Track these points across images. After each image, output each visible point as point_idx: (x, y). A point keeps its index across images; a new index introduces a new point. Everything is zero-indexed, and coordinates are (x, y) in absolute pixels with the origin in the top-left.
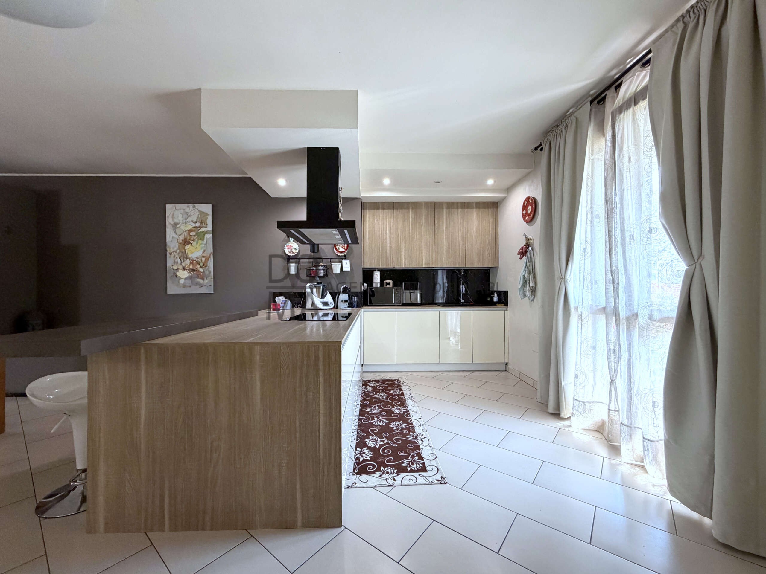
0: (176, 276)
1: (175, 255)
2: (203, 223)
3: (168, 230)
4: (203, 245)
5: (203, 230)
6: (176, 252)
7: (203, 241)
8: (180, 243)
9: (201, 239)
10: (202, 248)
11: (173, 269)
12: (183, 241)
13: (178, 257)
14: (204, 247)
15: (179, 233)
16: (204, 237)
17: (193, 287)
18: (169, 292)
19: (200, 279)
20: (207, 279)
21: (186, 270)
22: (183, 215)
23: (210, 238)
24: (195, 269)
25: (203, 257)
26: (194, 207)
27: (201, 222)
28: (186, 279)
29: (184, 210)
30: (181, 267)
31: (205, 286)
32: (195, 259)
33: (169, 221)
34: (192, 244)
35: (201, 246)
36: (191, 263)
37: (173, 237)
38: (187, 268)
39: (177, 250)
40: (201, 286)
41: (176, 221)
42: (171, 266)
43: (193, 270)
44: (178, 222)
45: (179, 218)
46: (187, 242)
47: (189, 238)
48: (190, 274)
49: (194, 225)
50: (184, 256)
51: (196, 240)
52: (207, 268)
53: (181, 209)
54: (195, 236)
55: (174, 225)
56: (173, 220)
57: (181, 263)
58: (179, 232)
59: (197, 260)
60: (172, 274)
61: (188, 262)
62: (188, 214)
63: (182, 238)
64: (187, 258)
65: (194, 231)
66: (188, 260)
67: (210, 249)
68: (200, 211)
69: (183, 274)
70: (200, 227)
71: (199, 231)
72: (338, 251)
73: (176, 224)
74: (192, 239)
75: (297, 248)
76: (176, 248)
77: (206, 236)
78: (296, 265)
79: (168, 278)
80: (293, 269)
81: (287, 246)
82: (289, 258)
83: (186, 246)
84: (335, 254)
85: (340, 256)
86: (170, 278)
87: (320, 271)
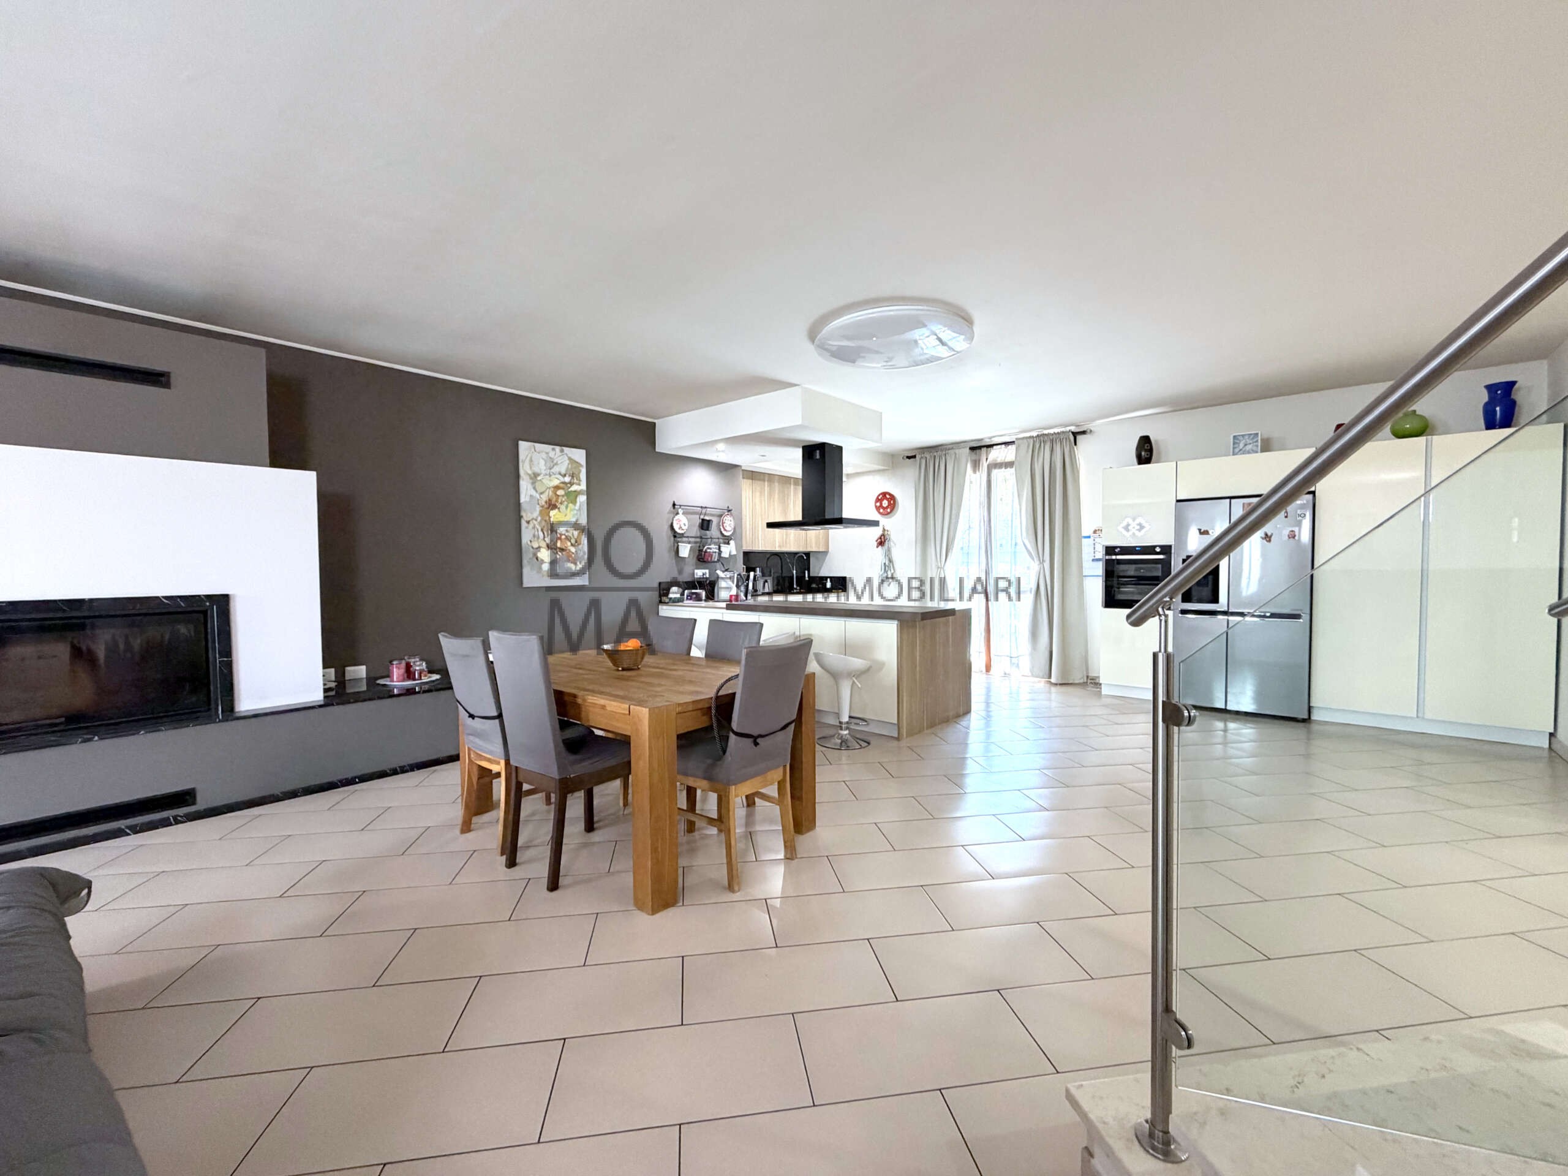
0: (537, 559)
1: (534, 525)
2: (575, 478)
3: (522, 482)
4: (575, 512)
5: (574, 488)
6: (536, 520)
7: (575, 505)
8: (542, 507)
9: (572, 503)
11: (533, 548)
12: (546, 502)
13: (540, 530)
14: (577, 514)
15: (539, 491)
16: (575, 499)
18: (526, 584)
19: (572, 563)
20: (580, 563)
21: (552, 549)
22: (545, 462)
23: (583, 502)
24: (564, 547)
25: (575, 529)
26: (562, 451)
27: (573, 477)
28: (551, 563)
29: (547, 453)
30: (544, 544)
32: (563, 533)
33: (524, 469)
34: (559, 508)
35: (572, 513)
36: (559, 538)
37: (531, 496)
39: (537, 517)
41: (536, 470)
42: (529, 542)
43: (561, 550)
44: (539, 471)
45: (541, 466)
46: (553, 505)
47: (554, 500)
48: (557, 556)
49: (562, 479)
50: (548, 527)
51: (566, 503)
52: (580, 546)
53: (542, 452)
54: (563, 496)
55: (532, 476)
56: (531, 468)
57: (544, 537)
58: (540, 489)
59: (567, 534)
60: (531, 556)
61: (554, 536)
62: (553, 462)
63: (544, 497)
64: (552, 531)
65: (563, 489)
66: (554, 533)
67: (584, 519)
68: (570, 459)
69: (547, 555)
70: (572, 484)
71: (570, 490)
72: (725, 530)
73: (536, 475)
74: (560, 501)
75: (687, 524)
76: (536, 514)
77: (578, 499)
78: (689, 546)
79: (525, 562)
80: (685, 551)
81: (676, 520)
82: (675, 537)
83: (551, 512)
84: (721, 532)
85: (725, 536)
86: (528, 562)
87: (714, 554)
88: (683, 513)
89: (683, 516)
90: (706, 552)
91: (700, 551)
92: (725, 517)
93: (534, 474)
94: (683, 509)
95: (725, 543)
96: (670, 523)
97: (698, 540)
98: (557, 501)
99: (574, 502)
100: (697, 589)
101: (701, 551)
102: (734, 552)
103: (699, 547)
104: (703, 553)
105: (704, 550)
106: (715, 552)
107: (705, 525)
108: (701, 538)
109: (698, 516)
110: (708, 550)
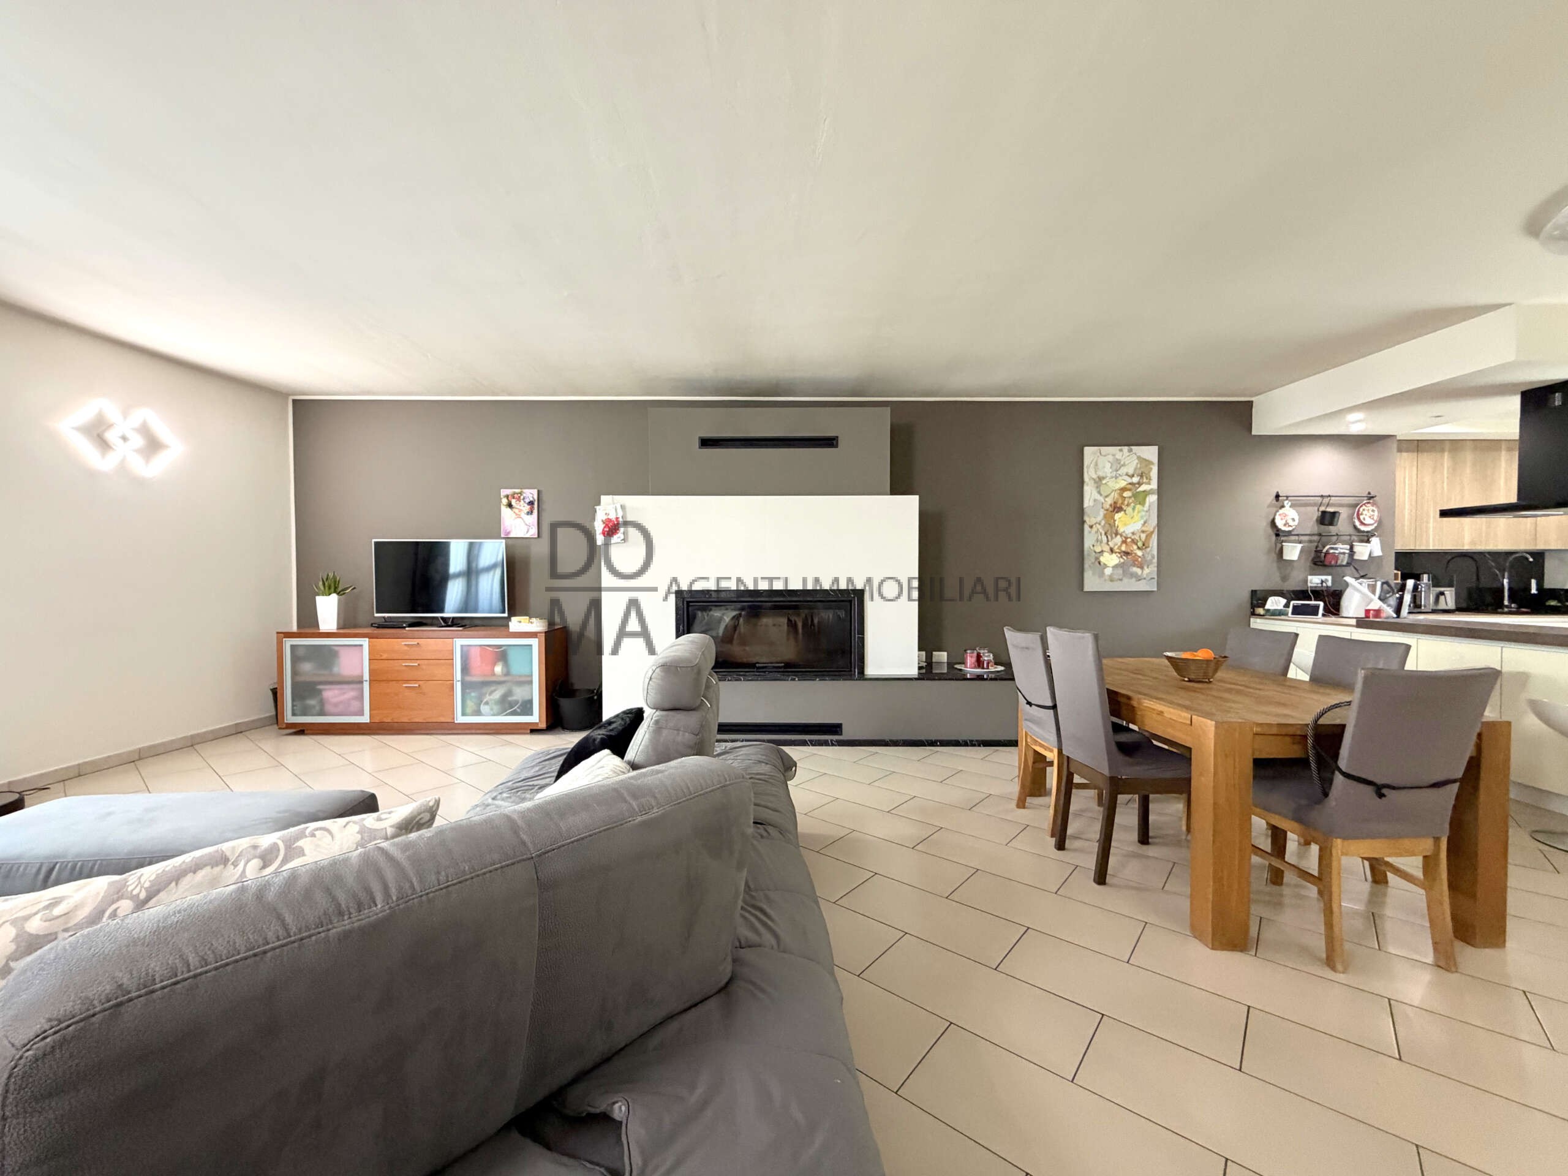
0: (1099, 563)
1: (1098, 530)
2: (1144, 478)
3: (1086, 488)
4: (1144, 513)
5: (1144, 488)
6: (1100, 524)
7: (1143, 506)
8: (1107, 510)
9: (1140, 504)
10: (1142, 517)
11: (1095, 552)
12: (1111, 505)
13: (1103, 533)
14: (1145, 515)
15: (1105, 494)
16: (1144, 499)
17: (1125, 580)
18: (1086, 589)
19: (1138, 567)
20: (1148, 567)
21: (1116, 553)
22: (1112, 464)
23: (1154, 502)
24: (1129, 551)
25: (1143, 532)
26: (1130, 451)
27: (1141, 476)
28: (1115, 567)
29: (1114, 455)
30: (1107, 548)
31: (1145, 579)
32: (1129, 536)
33: (1089, 474)
34: (1125, 511)
35: (1140, 514)
36: (1124, 542)
37: (1095, 500)
38: (1117, 551)
40: (1139, 579)
41: (1101, 474)
42: (1092, 548)
43: (1127, 553)
44: (1104, 475)
45: (1107, 470)
46: (1119, 508)
47: (1120, 501)
48: (1122, 560)
49: (1129, 480)
50: (1112, 531)
51: (1132, 504)
52: (1148, 549)
53: (1108, 454)
54: (1130, 497)
55: (1097, 480)
56: (1096, 472)
57: (1108, 541)
58: (1105, 492)
59: (1133, 537)
60: (1093, 560)
61: (1118, 539)
62: (1119, 463)
63: (1109, 501)
64: (1116, 534)
65: (1130, 490)
66: (1119, 536)
67: (1154, 521)
68: (1139, 458)
69: (1111, 560)
70: (1140, 484)
71: (1138, 490)
72: (1362, 523)
73: (1101, 479)
74: (1126, 502)
75: (1297, 518)
76: (1100, 517)
77: (1147, 499)
78: (1299, 546)
79: (1086, 566)
80: (1292, 552)
81: (1280, 515)
82: (1277, 535)
83: (1116, 515)
84: (1355, 527)
85: (1364, 532)
86: (1090, 566)
87: (1342, 556)
88: (1290, 507)
89: (1291, 509)
90: (1327, 553)
91: (1318, 552)
92: (1364, 507)
93: (1098, 477)
94: (1290, 501)
95: (1362, 541)
96: (1272, 517)
97: (1316, 538)
98: (1122, 503)
99: (1143, 503)
100: (1311, 600)
101: (1321, 551)
102: (1378, 552)
103: (1317, 547)
104: (1323, 555)
105: (1324, 551)
106: (1344, 553)
107: (1327, 518)
108: (1320, 535)
109: (1316, 508)
110: (1331, 551)
